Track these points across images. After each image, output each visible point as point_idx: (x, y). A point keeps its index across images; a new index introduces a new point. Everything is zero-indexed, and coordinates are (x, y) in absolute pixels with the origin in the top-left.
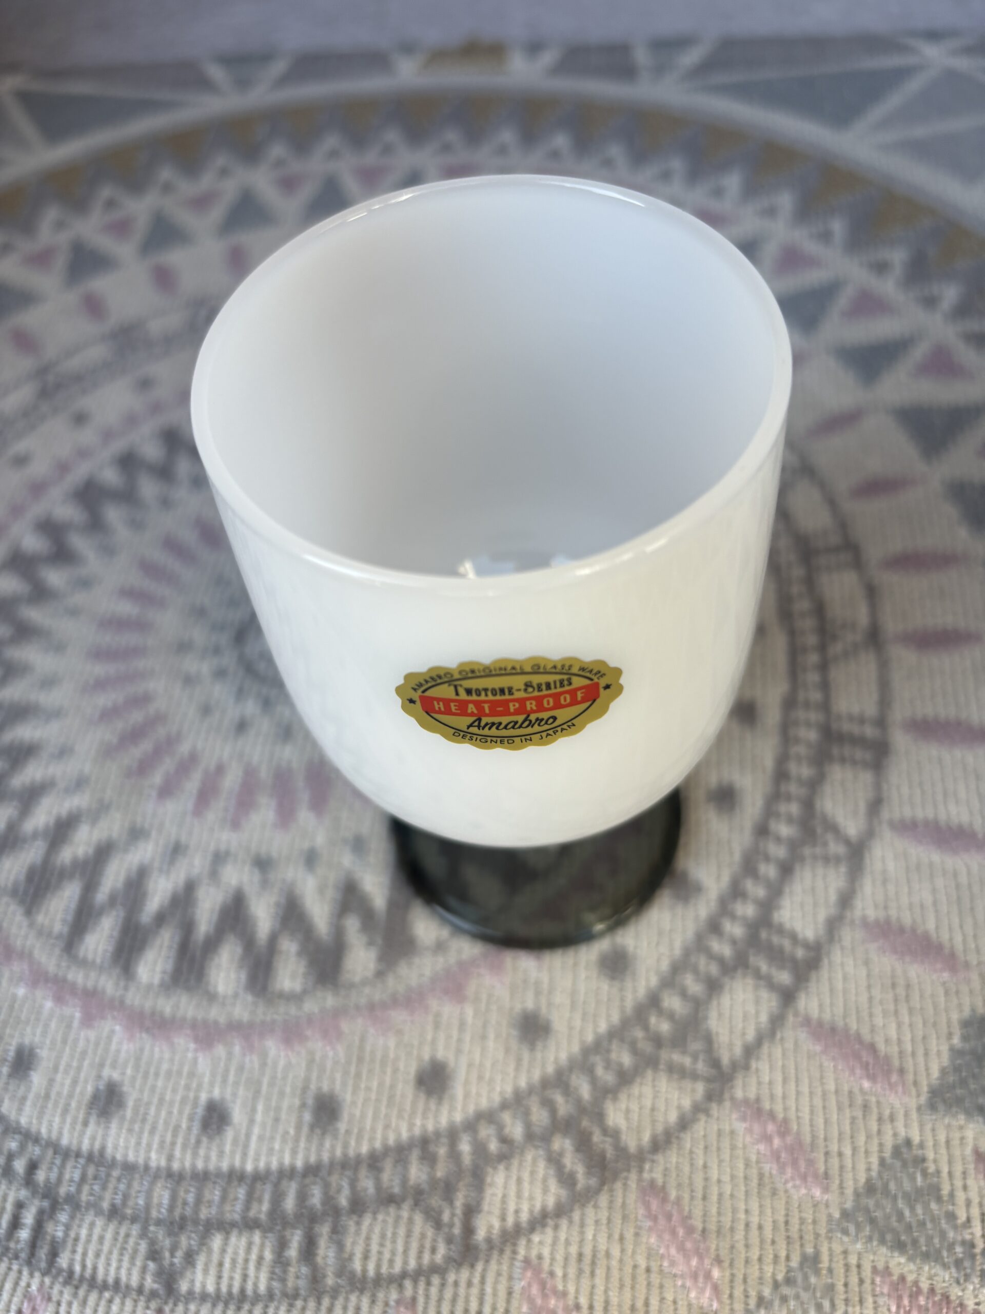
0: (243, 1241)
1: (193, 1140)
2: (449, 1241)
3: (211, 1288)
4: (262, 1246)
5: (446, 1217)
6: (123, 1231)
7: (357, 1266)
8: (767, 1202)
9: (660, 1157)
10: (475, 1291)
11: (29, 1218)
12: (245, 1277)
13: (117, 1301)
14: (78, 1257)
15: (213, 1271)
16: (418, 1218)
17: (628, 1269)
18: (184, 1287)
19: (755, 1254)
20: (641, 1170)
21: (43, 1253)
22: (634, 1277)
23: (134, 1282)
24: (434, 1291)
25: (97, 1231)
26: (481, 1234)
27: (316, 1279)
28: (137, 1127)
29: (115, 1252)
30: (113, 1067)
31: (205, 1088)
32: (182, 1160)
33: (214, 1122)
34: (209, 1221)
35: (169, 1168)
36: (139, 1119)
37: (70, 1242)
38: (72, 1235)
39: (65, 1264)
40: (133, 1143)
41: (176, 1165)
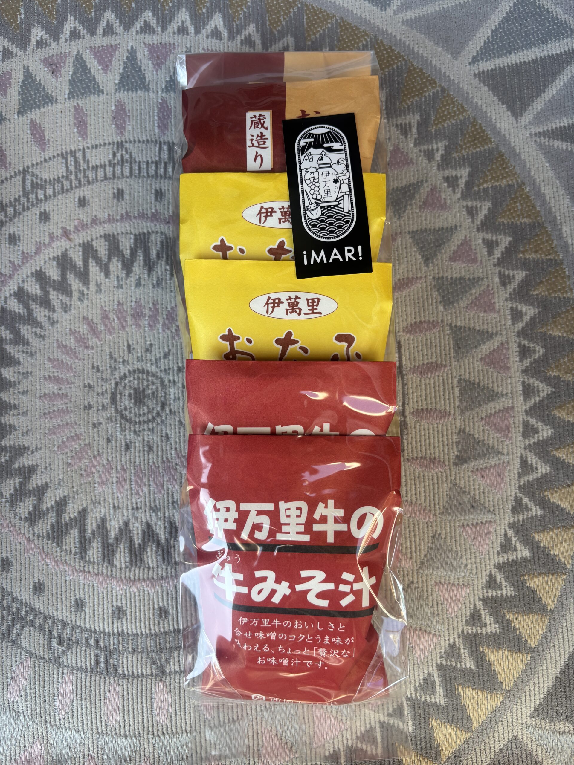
1: (156, 622)
3: (177, 669)
6: (139, 657)
11: (102, 659)
13: (144, 680)
14: (125, 669)
15: (177, 664)
18: (168, 671)
21: (111, 670)
23: (149, 672)
25: (130, 659)
28: (133, 621)
29: (139, 665)
30: (117, 601)
31: (156, 603)
32: (155, 630)
33: (163, 615)
34: (171, 648)
35: (151, 633)
36: (133, 618)
37: (121, 664)
38: (121, 662)
39: (121, 672)
40: (134, 627)
41: (153, 632)
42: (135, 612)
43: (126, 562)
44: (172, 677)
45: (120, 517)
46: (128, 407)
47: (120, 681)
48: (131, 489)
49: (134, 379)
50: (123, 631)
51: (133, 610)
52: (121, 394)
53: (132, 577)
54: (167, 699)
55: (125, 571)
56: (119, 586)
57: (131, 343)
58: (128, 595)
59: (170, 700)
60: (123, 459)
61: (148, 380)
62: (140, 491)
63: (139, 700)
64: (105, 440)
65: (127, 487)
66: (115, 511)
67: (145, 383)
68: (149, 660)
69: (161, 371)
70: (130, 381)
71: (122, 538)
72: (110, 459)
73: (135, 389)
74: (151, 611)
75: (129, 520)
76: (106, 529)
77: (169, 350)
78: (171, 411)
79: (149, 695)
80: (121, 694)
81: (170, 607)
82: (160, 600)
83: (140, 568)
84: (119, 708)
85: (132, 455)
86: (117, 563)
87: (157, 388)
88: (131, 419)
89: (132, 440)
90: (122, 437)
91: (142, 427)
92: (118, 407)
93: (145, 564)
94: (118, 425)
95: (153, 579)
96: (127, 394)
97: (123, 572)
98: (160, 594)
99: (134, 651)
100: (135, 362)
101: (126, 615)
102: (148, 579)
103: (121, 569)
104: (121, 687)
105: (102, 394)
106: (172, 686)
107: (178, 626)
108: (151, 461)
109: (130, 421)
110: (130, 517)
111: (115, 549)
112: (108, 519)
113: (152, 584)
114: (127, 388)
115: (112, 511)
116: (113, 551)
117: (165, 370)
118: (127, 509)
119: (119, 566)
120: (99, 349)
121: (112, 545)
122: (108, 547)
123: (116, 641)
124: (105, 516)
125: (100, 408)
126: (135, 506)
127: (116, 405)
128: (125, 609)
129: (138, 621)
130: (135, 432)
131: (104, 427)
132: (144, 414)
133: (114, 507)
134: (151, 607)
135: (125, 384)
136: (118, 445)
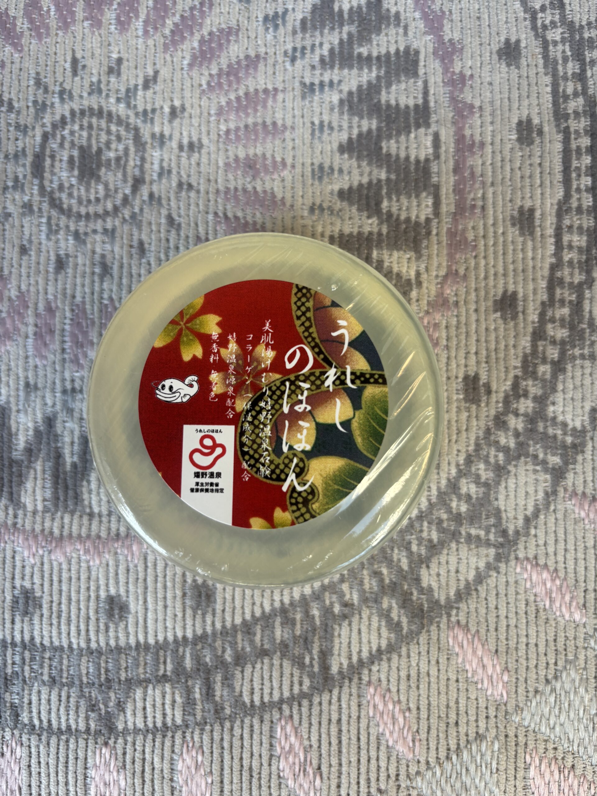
0: (158, 692)
1: (102, 626)
2: (312, 676)
3: (140, 725)
4: (173, 693)
5: (307, 660)
6: (64, 694)
7: (246, 699)
8: (542, 629)
9: (463, 606)
10: (334, 707)
12: (164, 715)
13: (72, 741)
14: (35, 714)
15: (140, 714)
16: (286, 664)
17: (443, 682)
18: (120, 727)
19: (532, 663)
20: (449, 615)
22: (447, 686)
23: (82, 726)
24: (305, 710)
25: (44, 696)
26: (334, 669)
27: (218, 710)
28: (55, 622)
29: (62, 710)
30: (23, 579)
31: (103, 588)
32: (98, 642)
33: (116, 612)
34: (128, 681)
35: (89, 648)
36: (54, 615)
37: (26, 706)
38: (26, 700)
39: (26, 721)
40: (55, 633)
41: (93, 645)
42: (60, 604)
43: (44, 500)
44: (130, 739)
45: (38, 407)
46: (66, 185)
47: (25, 738)
48: (63, 350)
49: (81, 128)
50: (32, 639)
51: (55, 598)
52: (53, 157)
53: (56, 531)
54: (116, 782)
55: (43, 518)
56: (29, 547)
57: (79, 55)
58: (46, 567)
59: (123, 783)
60: (51, 289)
61: (109, 132)
62: (80, 356)
63: (61, 779)
64: (17, 249)
65: (56, 346)
66: (28, 394)
67: (104, 137)
68: (82, 702)
69: (137, 114)
70: (72, 133)
71: (40, 450)
72: (24, 287)
73: (81, 148)
74: (92, 604)
75: (55, 415)
76: (9, 428)
77: (156, 73)
78: (151, 195)
79: (80, 770)
80: (24, 763)
81: (131, 599)
82: (111, 581)
83: (72, 513)
84: (20, 789)
85: (69, 281)
86: (26, 500)
87: (126, 150)
88: (70, 209)
89: (71, 250)
90: (51, 244)
91: (92, 226)
92: (46, 183)
93: (83, 507)
94: (44, 220)
95: (99, 537)
96: (65, 158)
97: (38, 519)
98: (112, 570)
99: (53, 681)
100: (85, 95)
101: (41, 607)
102: (89, 536)
103: (35, 512)
104: (25, 750)
105: (16, 156)
106: (128, 757)
107: (146, 637)
108: (106, 296)
109: (68, 213)
110: (58, 407)
111: (24, 470)
112: (14, 408)
113: (95, 547)
114: (67, 145)
115: (21, 393)
116: (20, 475)
117: (145, 112)
118: (53, 390)
119: (30, 507)
120: (17, 66)
121: (19, 463)
122: (11, 466)
123: (17, 658)
124: (8, 402)
125: (10, 184)
126: (68, 386)
127: (42, 178)
128: (38, 594)
129: (63, 620)
130: (76, 235)
131: (16, 224)
132: (98, 200)
133: (27, 385)
134: (92, 594)
135: (63, 138)
136: (42, 260)
